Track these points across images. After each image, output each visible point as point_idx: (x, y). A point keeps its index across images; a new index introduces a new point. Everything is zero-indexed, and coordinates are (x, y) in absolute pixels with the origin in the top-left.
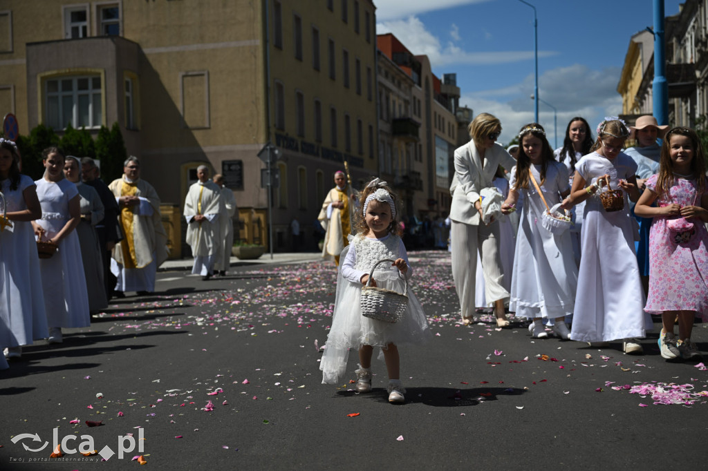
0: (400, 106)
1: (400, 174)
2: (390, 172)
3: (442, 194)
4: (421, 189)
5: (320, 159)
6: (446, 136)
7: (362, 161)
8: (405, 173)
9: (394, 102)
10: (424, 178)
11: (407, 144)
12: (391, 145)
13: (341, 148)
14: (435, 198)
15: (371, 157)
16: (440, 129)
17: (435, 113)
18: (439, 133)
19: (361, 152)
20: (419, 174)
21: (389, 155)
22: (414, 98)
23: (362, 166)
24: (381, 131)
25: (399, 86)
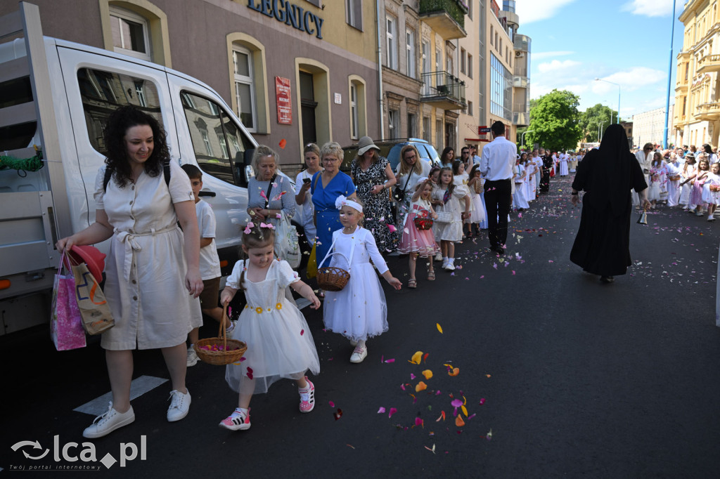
16: (496, 48)
20: (463, 83)
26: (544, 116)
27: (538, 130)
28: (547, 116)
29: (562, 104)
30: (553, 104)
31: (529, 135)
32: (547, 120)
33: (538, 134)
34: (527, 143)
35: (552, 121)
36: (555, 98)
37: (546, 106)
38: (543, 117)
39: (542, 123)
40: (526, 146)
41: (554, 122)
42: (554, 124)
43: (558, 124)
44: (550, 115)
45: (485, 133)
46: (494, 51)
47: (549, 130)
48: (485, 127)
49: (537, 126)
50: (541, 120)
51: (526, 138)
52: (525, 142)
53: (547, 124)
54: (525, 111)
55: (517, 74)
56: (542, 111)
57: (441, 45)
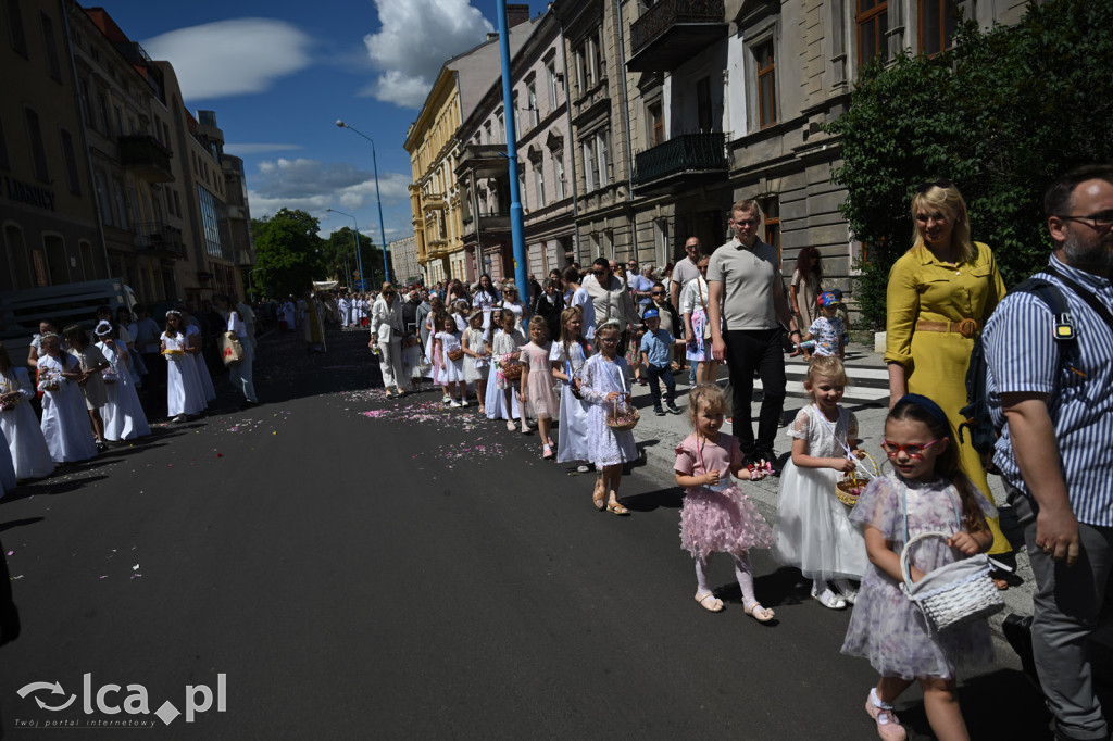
0: (131, 121)
1: (144, 232)
2: (124, 227)
3: (216, 265)
4: (184, 256)
6: (211, 188)
7: (50, 196)
8: (154, 230)
9: (118, 110)
10: (187, 239)
11: (152, 185)
12: (120, 180)
14: (207, 270)
15: (76, 193)
16: (202, 177)
17: (193, 153)
18: (204, 183)
19: (45, 180)
20: (179, 231)
21: (119, 197)
22: (157, 118)
23: (53, 208)
24: (92, 148)
25: (125, 86)
26: (274, 248)
27: (269, 266)
28: (277, 248)
29: (295, 233)
30: (283, 233)
31: (258, 274)
32: (278, 254)
33: (269, 271)
34: (256, 285)
35: (285, 255)
36: (284, 225)
38: (272, 250)
39: (273, 257)
41: (288, 256)
42: (289, 259)
43: (294, 259)
44: (282, 247)
45: (207, 279)
46: (201, 182)
47: (284, 265)
48: (206, 273)
49: (266, 262)
50: (270, 253)
51: (255, 278)
52: (253, 283)
53: (279, 259)
54: (248, 247)
55: (231, 203)
56: (271, 242)
57: (146, 188)
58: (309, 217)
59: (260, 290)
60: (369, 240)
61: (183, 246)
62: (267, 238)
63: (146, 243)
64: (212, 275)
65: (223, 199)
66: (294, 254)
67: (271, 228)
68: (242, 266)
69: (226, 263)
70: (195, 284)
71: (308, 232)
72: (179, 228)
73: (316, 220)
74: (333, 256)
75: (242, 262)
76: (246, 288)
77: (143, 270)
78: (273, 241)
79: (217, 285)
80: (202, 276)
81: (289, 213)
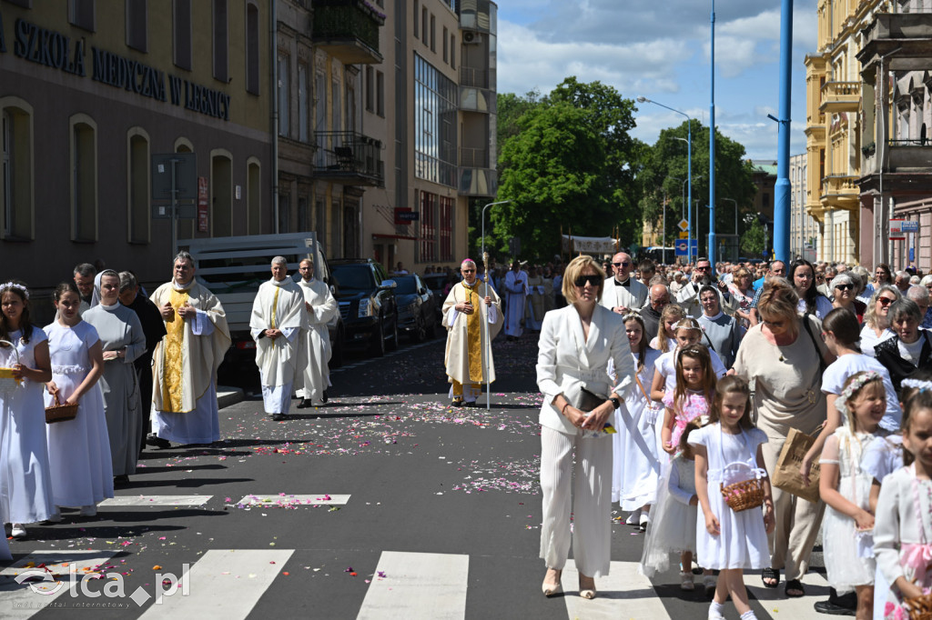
1: (328, 143)
2: (303, 138)
3: (427, 194)
4: (380, 184)
5: (87, 85)
6: (437, 60)
7: (225, 100)
8: (341, 141)
10: (387, 155)
11: (347, 67)
12: (307, 66)
13: (160, 56)
14: (411, 205)
15: (253, 92)
18: (425, 52)
19: (221, 77)
20: (378, 144)
21: (302, 92)
23: (225, 116)
24: (279, 23)
26: (537, 161)
27: (522, 196)
28: (543, 162)
29: (579, 134)
30: (557, 134)
31: (499, 210)
32: (543, 174)
33: (522, 207)
34: (496, 230)
35: (556, 176)
36: (561, 118)
37: (542, 136)
38: (532, 165)
39: (534, 180)
40: (494, 236)
41: (560, 179)
42: (562, 185)
44: (552, 162)
45: (408, 221)
46: (421, 50)
47: (549, 198)
48: (406, 210)
49: (518, 188)
50: (528, 171)
51: (494, 217)
52: (490, 226)
53: (543, 185)
54: (486, 164)
55: (466, 82)
56: (532, 150)
57: (340, 73)
58: (616, 99)
59: (500, 243)
60: (739, 150)
61: (380, 163)
62: (526, 141)
63: (328, 161)
64: (417, 214)
65: (454, 76)
66: (572, 176)
67: (536, 123)
68: (472, 198)
69: (443, 192)
70: (389, 229)
71: (611, 129)
72: (377, 138)
73: (630, 103)
74: (658, 180)
75: (473, 191)
76: (477, 234)
77: (318, 204)
78: (537, 148)
79: (424, 230)
80: (402, 216)
81: (579, 87)
